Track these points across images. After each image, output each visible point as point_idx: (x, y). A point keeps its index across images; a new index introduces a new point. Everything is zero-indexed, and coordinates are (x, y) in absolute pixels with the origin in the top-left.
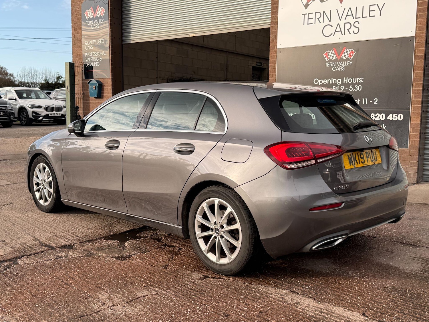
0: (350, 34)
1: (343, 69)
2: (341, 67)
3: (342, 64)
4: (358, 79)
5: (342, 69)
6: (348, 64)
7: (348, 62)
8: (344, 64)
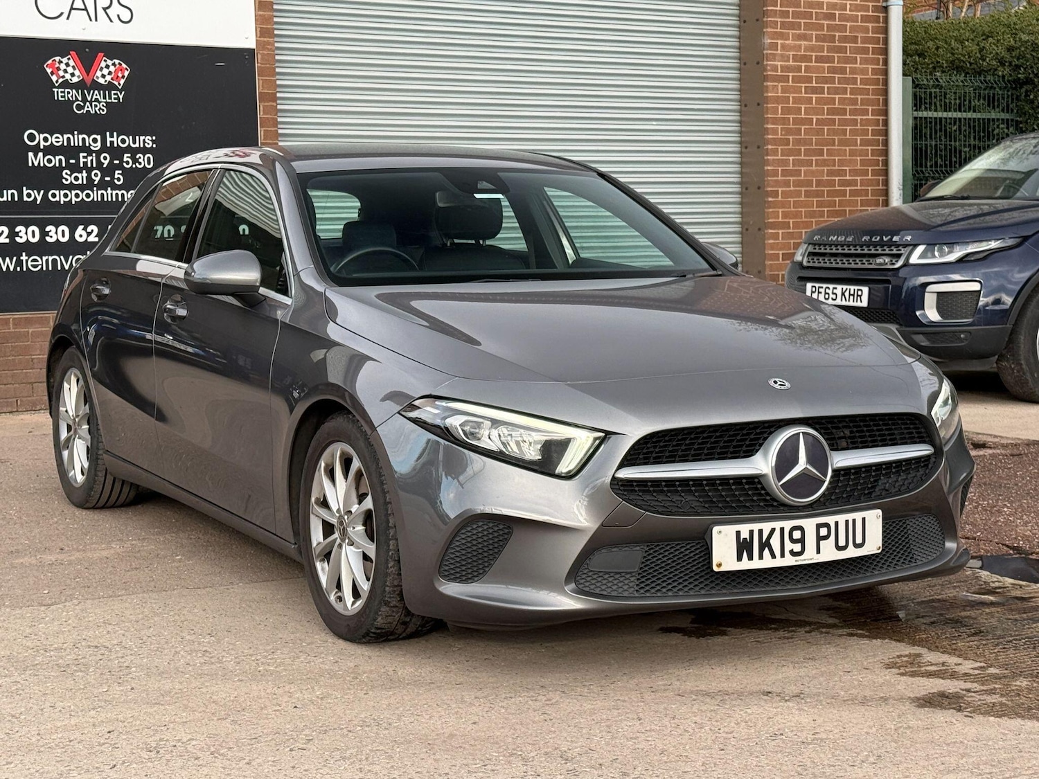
0: (111, 21)
1: (103, 111)
2: (97, 105)
3: (98, 97)
4: (142, 138)
5: (99, 110)
6: (115, 99)
7: (113, 92)
8: (105, 98)
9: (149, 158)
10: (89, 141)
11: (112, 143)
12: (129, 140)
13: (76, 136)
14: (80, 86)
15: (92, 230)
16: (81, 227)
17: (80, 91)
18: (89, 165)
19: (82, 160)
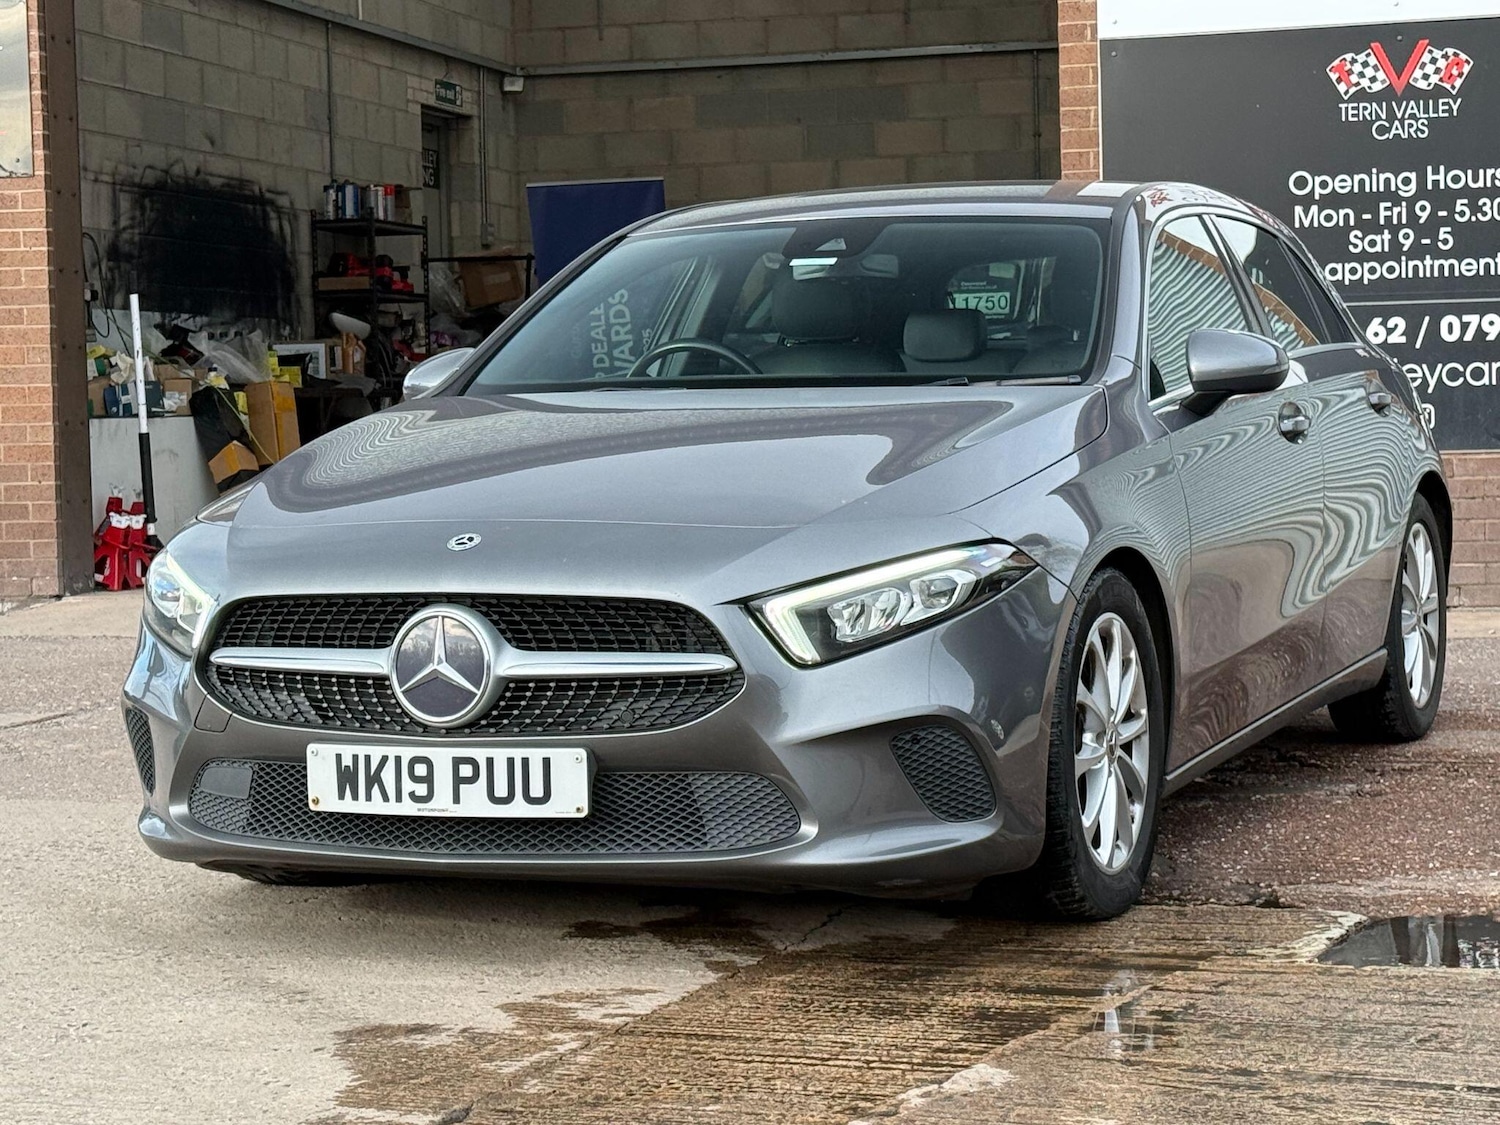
1: (1423, 132)
2: (1413, 122)
3: (1416, 111)
4: (1490, 172)
5: (1415, 132)
6: (1443, 111)
7: (1441, 101)
8: (1426, 111)
10: (1396, 182)
11: (1436, 183)
12: (1466, 178)
13: (1374, 177)
14: (1386, 96)
15: (1396, 326)
16: (1377, 320)
17: (1384, 104)
18: (1395, 222)
19: (1383, 214)
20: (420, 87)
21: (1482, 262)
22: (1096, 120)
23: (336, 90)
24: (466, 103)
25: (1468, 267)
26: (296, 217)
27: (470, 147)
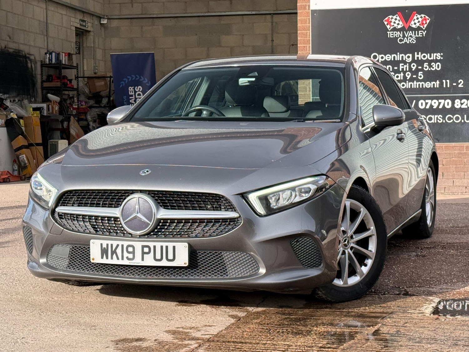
1: (414, 41)
2: (411, 38)
3: (412, 35)
4: (435, 54)
5: (412, 41)
6: (421, 35)
7: (420, 31)
8: (415, 35)
9: (438, 65)
10: (405, 57)
11: (418, 58)
12: (428, 56)
13: (398, 55)
14: (402, 30)
17: (402, 32)
18: (405, 70)
19: (401, 67)
20: (75, 21)
21: (432, 83)
22: (309, 35)
23: (49, 22)
24: (89, 27)
25: (428, 85)
26: (36, 63)
27: (89, 41)
